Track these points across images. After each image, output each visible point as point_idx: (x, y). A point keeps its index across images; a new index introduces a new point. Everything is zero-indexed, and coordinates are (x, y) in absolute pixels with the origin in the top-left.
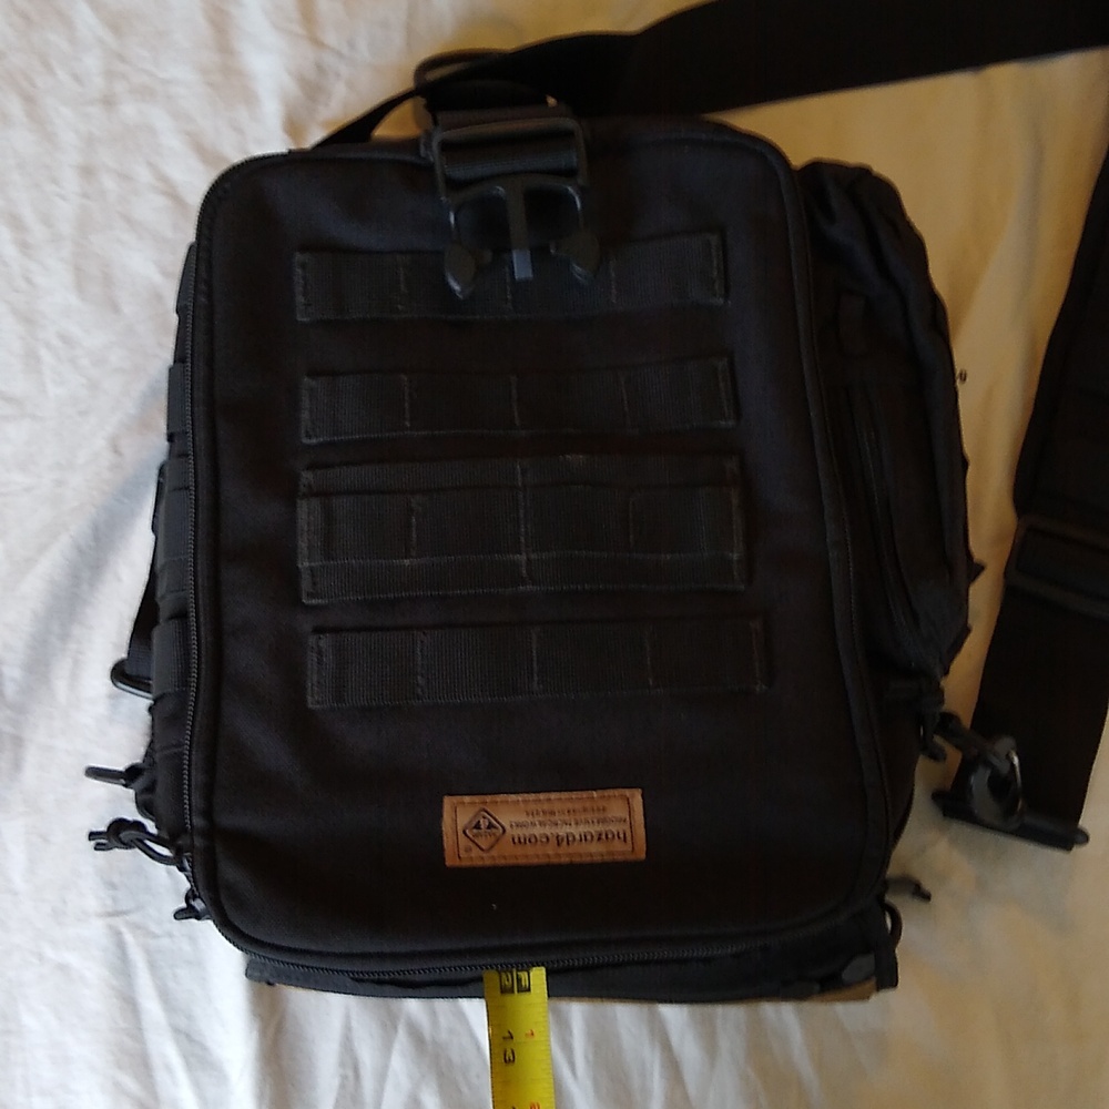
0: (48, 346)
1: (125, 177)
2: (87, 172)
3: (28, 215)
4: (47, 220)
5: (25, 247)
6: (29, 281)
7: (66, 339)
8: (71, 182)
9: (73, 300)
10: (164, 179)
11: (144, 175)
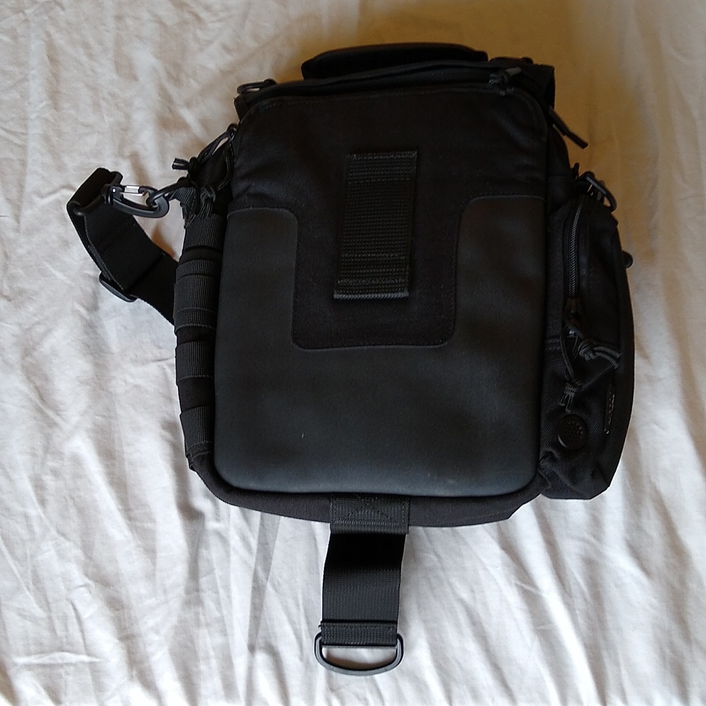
0: (104, 99)
1: (137, 18)
2: (119, 18)
3: (92, 42)
4: (101, 43)
5: (90, 56)
6: (93, 71)
7: (113, 95)
8: (111, 23)
9: (115, 76)
10: (156, 16)
11: (146, 16)
